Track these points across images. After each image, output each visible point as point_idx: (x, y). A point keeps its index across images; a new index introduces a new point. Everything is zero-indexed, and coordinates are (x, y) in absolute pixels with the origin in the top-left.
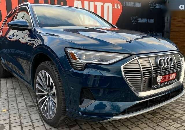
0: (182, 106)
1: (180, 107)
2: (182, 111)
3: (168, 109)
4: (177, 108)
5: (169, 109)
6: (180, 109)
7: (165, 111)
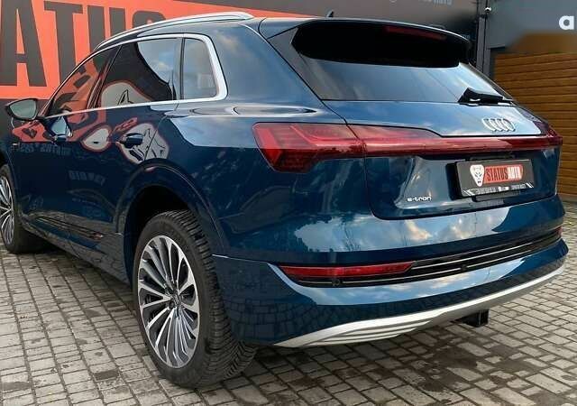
0: (523, 379)
1: (518, 384)
2: (525, 396)
3: (480, 392)
4: (508, 387)
5: (482, 389)
6: (518, 391)
7: (469, 400)
